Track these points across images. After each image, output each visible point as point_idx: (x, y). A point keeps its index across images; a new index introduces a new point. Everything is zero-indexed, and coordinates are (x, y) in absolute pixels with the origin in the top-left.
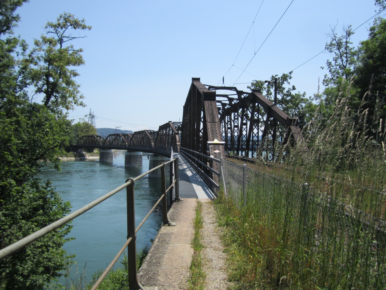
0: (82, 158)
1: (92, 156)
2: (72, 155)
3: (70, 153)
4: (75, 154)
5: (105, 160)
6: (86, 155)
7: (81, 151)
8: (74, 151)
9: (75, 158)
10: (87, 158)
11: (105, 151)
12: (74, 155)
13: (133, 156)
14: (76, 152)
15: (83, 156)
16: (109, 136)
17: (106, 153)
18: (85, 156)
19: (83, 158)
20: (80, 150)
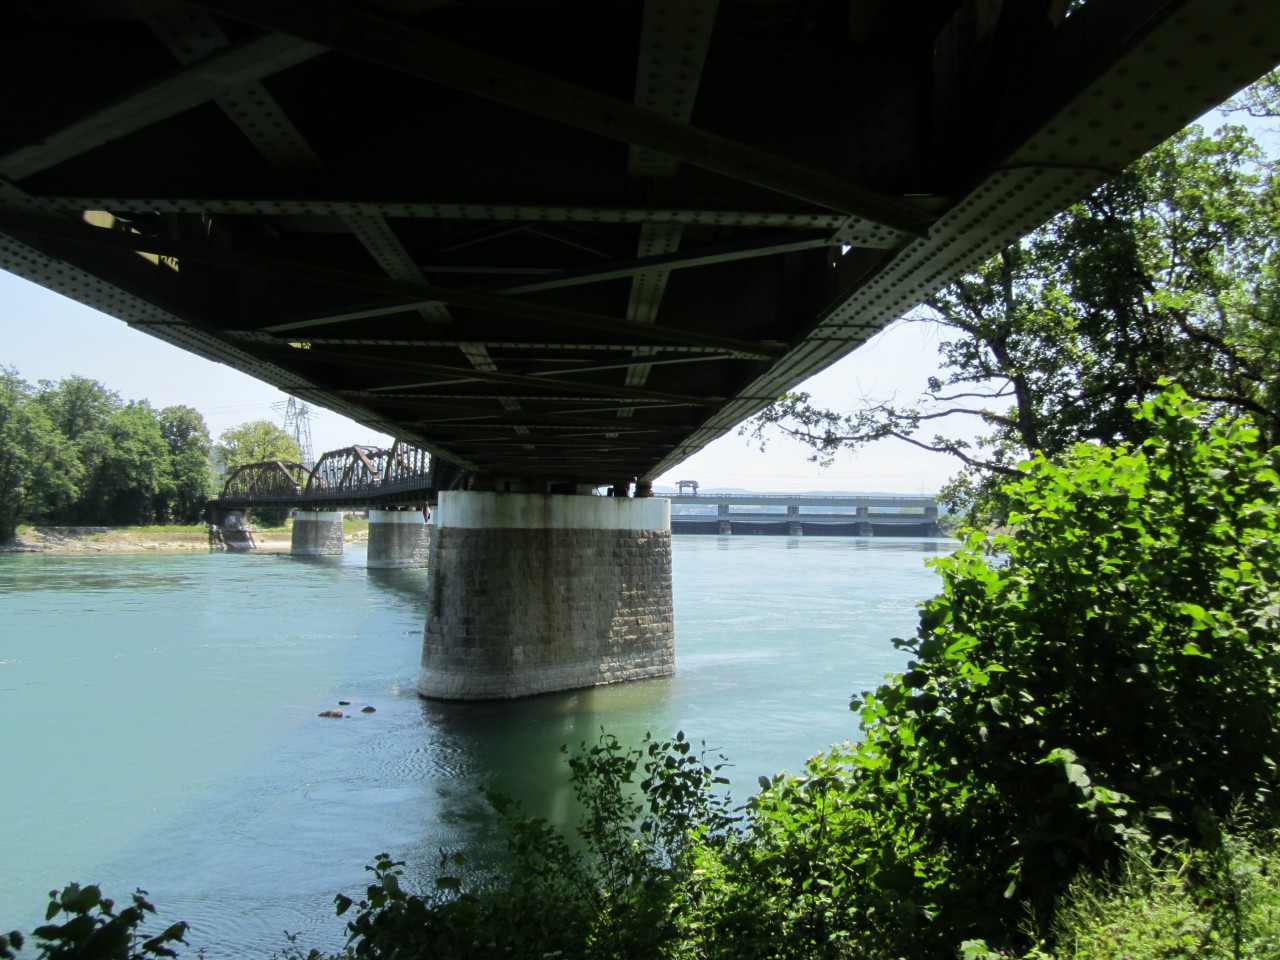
0: (235, 544)
1: (275, 538)
2: (199, 534)
3: (199, 526)
4: (211, 532)
5: (312, 549)
6: (253, 535)
7: (238, 519)
8: (210, 522)
9: (211, 543)
10: (258, 544)
11: (312, 517)
12: (207, 535)
13: (400, 526)
14: (217, 524)
15: (241, 536)
16: (325, 456)
17: (316, 525)
18: (251, 539)
19: (243, 544)
20: (233, 519)
